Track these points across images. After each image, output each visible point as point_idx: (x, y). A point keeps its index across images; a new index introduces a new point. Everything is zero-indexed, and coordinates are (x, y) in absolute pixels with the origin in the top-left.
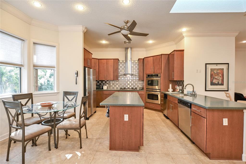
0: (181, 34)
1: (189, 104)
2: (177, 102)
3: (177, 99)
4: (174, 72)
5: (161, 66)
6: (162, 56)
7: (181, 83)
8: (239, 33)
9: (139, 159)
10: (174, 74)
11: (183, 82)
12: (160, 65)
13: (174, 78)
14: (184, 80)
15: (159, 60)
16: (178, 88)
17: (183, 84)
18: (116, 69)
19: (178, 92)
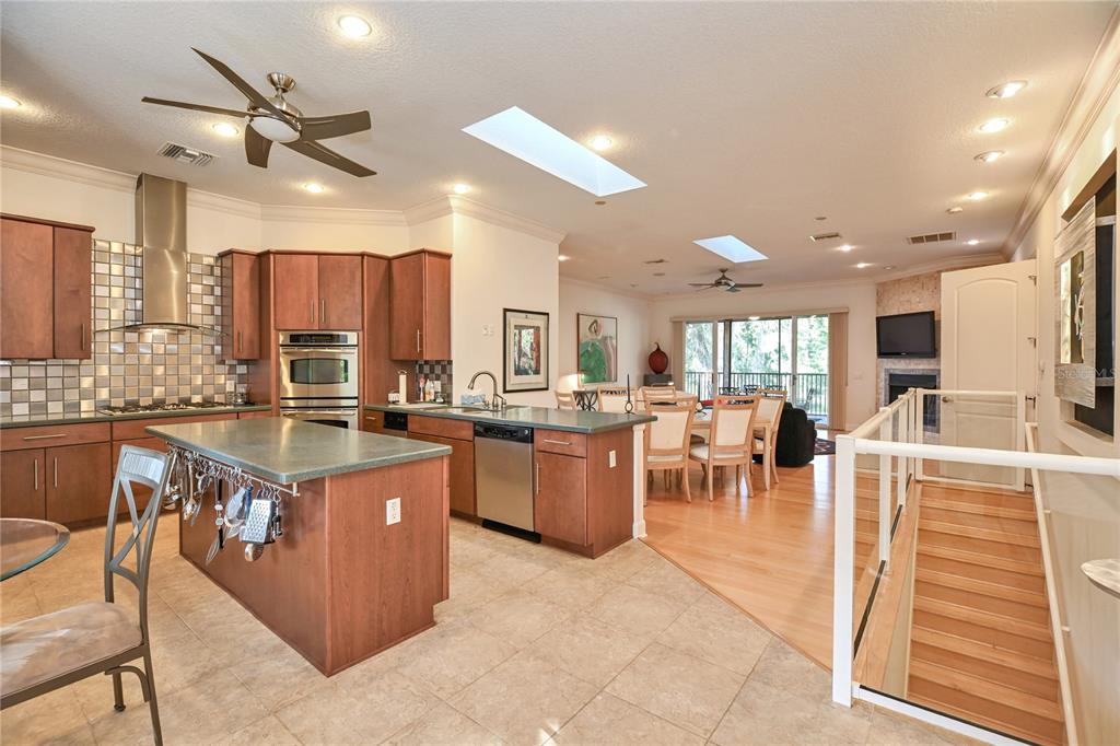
0: (445, 197)
1: (527, 432)
2: (468, 433)
3: (466, 424)
4: (421, 331)
5: (358, 300)
6: (363, 258)
7: (438, 370)
8: (567, 237)
9: (460, 639)
10: (421, 336)
11: (448, 367)
12: (354, 295)
13: (421, 351)
14: (453, 358)
15: (353, 274)
16: (432, 387)
17: (448, 372)
18: (76, 292)
19: (431, 402)
